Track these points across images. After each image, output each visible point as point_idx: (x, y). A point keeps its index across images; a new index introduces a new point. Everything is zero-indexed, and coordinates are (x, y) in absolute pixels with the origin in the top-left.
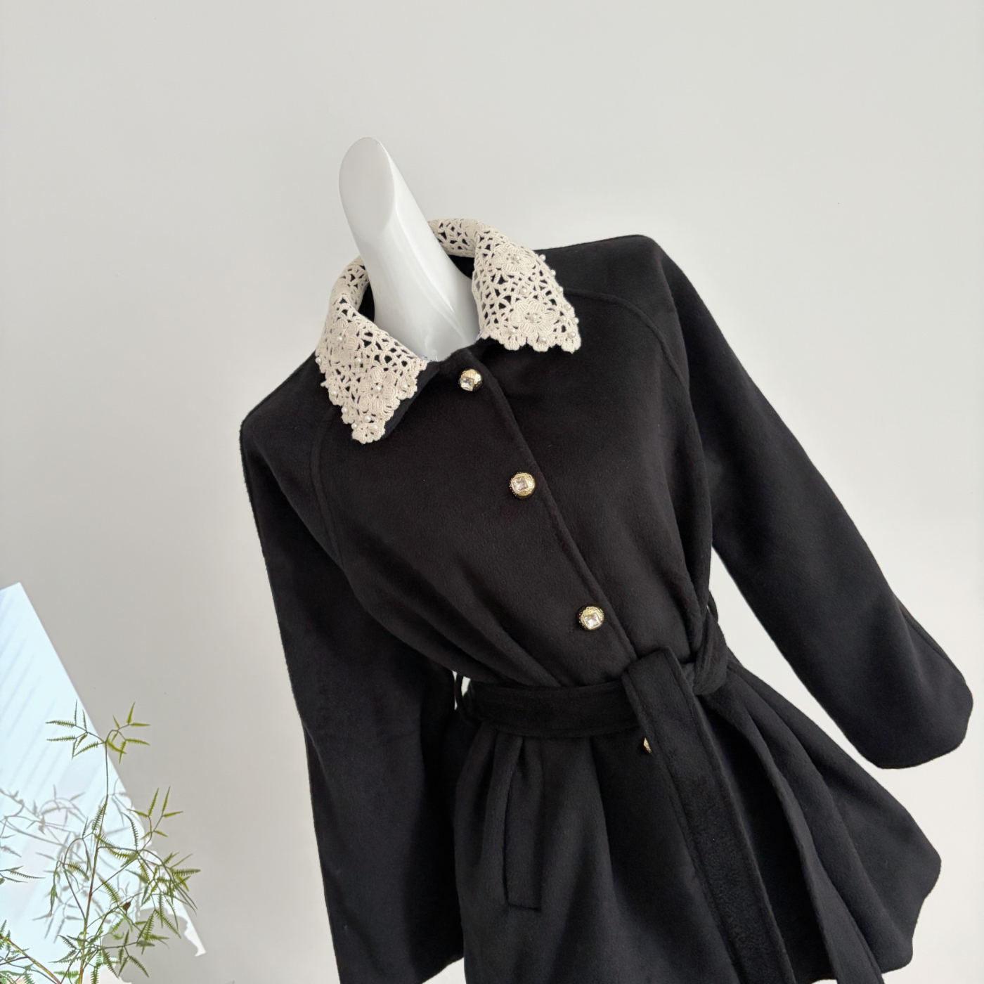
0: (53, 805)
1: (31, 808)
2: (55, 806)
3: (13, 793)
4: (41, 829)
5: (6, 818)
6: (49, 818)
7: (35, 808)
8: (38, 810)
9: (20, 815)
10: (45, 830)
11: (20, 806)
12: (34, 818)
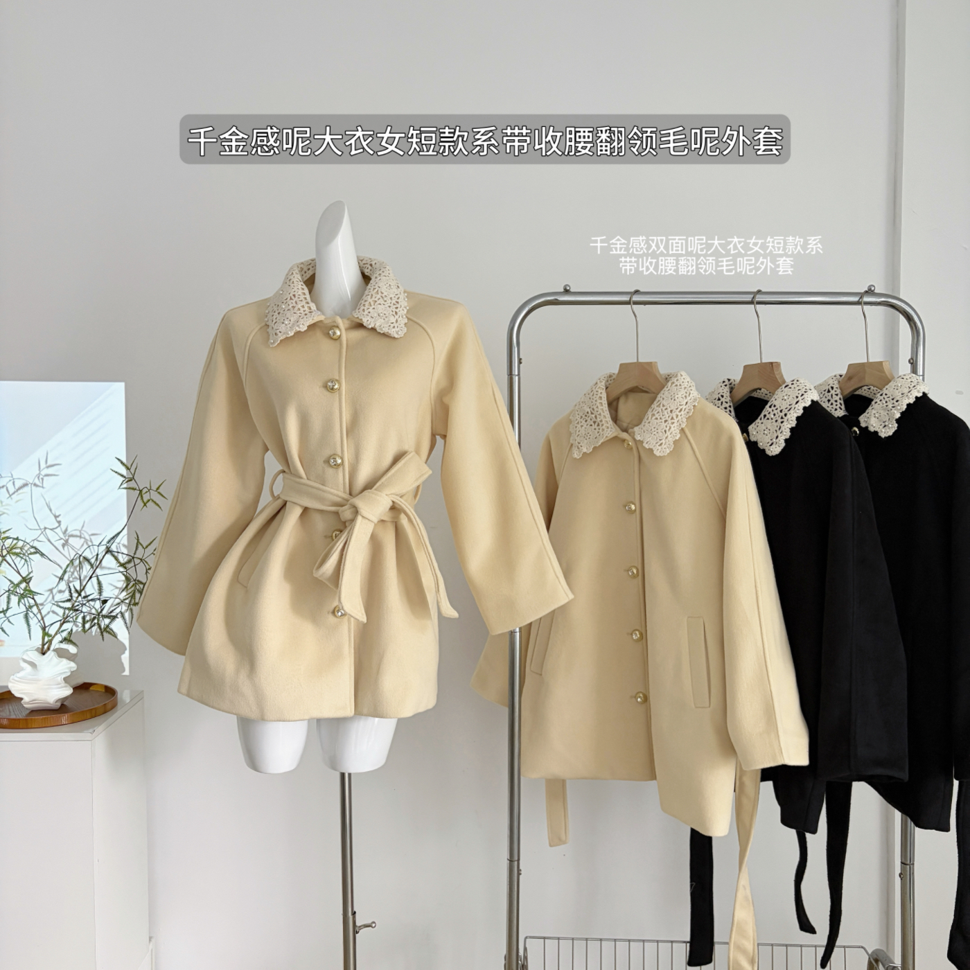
0: (78, 534)
1: (64, 529)
2: (79, 534)
3: (57, 514)
4: (63, 546)
5: (45, 528)
6: (71, 540)
7: (66, 530)
8: (67, 532)
9: (55, 530)
10: (66, 548)
11: (57, 525)
12: (62, 536)
